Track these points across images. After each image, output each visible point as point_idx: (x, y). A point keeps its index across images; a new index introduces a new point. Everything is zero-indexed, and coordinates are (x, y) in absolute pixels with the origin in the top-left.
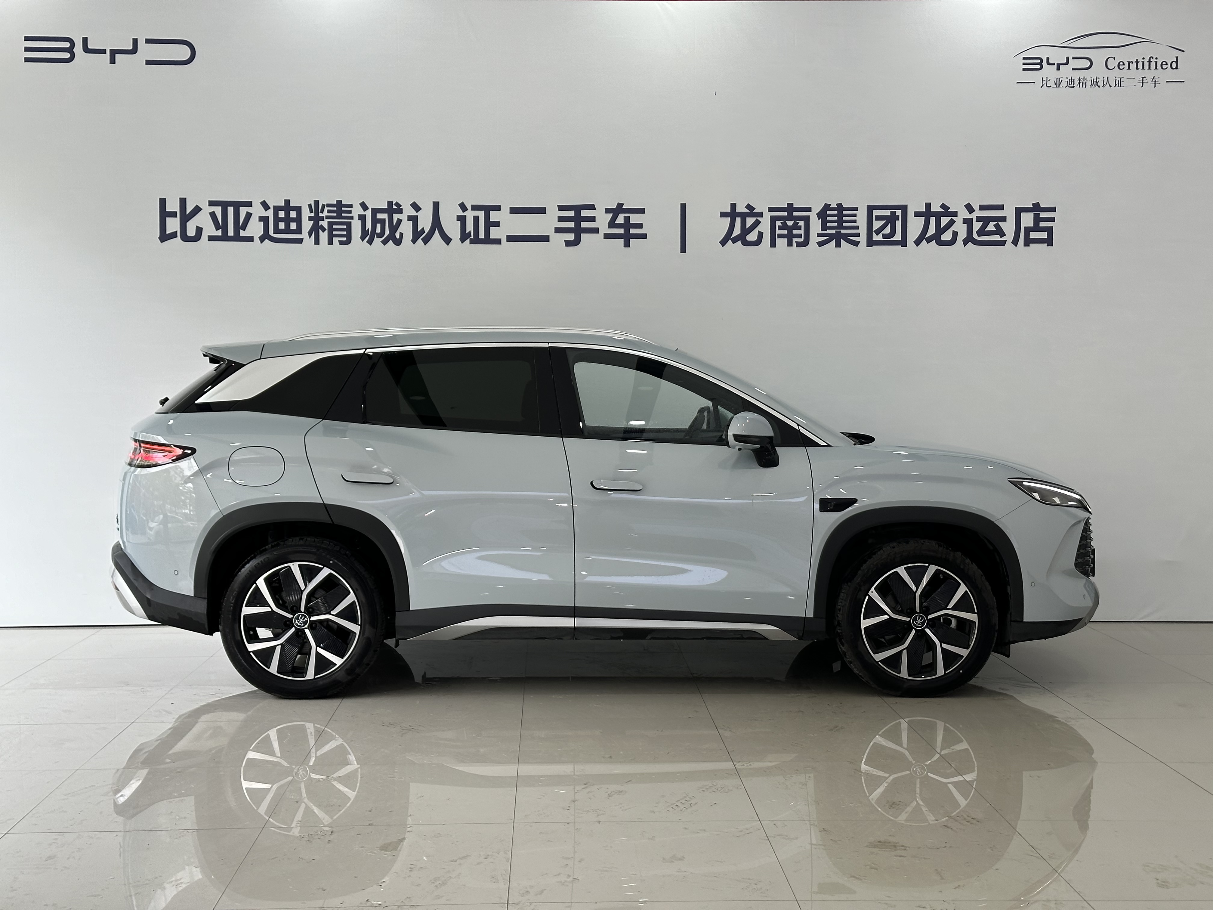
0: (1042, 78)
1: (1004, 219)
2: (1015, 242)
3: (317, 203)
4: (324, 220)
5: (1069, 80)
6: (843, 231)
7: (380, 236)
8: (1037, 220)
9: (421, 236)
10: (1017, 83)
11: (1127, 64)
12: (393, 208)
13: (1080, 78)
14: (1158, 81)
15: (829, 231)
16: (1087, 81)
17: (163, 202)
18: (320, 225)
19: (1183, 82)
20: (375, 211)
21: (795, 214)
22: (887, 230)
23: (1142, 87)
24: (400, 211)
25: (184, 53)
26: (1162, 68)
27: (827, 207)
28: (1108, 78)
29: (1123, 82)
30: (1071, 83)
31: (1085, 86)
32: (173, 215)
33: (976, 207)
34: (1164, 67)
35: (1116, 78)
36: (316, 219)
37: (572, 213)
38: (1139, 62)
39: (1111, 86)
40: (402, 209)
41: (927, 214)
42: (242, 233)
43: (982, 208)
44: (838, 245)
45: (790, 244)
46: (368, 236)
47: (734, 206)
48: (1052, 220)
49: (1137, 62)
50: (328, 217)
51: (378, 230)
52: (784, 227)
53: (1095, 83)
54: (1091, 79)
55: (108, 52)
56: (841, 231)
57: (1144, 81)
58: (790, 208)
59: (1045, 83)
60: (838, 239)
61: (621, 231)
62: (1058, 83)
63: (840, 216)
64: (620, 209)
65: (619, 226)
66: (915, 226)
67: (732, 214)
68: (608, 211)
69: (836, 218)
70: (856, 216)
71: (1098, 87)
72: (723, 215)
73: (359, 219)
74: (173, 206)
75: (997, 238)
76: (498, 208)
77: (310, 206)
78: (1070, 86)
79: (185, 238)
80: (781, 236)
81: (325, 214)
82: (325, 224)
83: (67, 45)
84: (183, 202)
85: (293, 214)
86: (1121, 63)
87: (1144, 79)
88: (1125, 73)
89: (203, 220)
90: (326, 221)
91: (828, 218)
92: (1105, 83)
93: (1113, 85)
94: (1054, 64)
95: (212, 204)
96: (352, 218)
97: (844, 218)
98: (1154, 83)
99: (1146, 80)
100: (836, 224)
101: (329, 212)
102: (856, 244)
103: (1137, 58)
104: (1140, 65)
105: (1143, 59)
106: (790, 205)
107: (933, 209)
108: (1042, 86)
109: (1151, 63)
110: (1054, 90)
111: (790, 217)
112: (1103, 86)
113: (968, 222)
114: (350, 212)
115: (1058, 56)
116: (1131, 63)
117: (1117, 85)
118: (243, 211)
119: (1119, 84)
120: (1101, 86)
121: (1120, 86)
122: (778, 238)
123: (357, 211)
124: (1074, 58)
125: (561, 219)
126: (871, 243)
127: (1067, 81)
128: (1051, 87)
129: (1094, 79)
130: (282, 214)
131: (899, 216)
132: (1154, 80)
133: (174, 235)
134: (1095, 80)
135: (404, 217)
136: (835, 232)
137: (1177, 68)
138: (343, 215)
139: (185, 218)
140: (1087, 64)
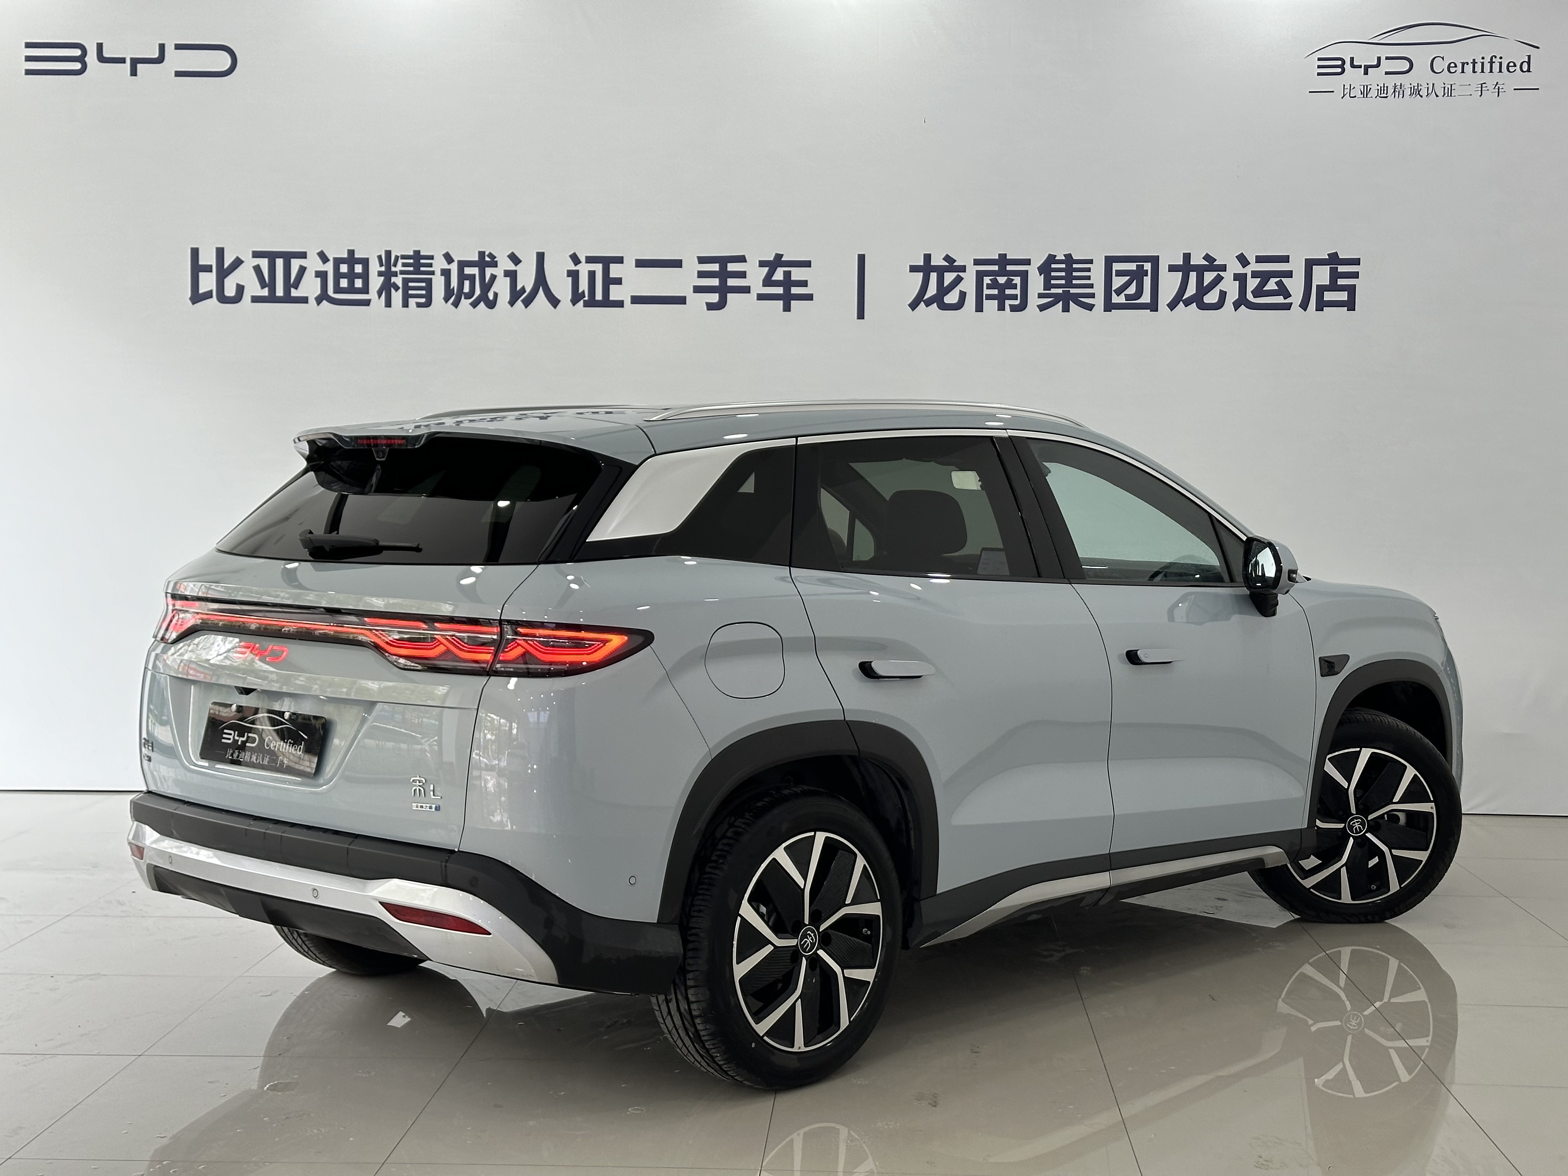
0: (1344, 85)
1: (1289, 274)
2: (1304, 305)
3: (388, 253)
4: (397, 276)
5: (1381, 87)
6: (1073, 291)
7: (469, 296)
8: (1335, 275)
9: (520, 297)
10: (1310, 92)
11: (1460, 66)
12: (485, 261)
13: (1395, 84)
14: (1502, 88)
15: (1053, 291)
16: (1405, 89)
17: (195, 252)
18: (392, 282)
19: (1538, 89)
20: (462, 265)
21: (1009, 268)
22: (1132, 290)
23: (1481, 96)
24: (494, 264)
25: (222, 61)
26: (1508, 71)
27: (1051, 259)
28: (1433, 84)
29: (1454, 89)
30: (1383, 92)
31: (1402, 96)
32: (208, 269)
33: (1252, 259)
34: (1511, 69)
35: (1444, 84)
36: (387, 275)
37: (715, 267)
38: (1477, 63)
39: (1437, 96)
40: (497, 261)
41: (1185, 267)
42: (294, 293)
43: (1260, 259)
44: (1066, 309)
45: (1001, 308)
46: (453, 296)
47: (928, 257)
48: (1355, 275)
49: (1474, 63)
50: (402, 272)
51: (466, 289)
52: (994, 285)
53: (1416, 91)
54: (1410, 86)
55: (128, 61)
56: (1069, 291)
57: (1483, 89)
58: (1003, 260)
59: (1347, 92)
60: (1066, 300)
61: (780, 290)
62: (1365, 92)
63: (1069, 270)
64: (778, 261)
65: (777, 284)
66: (1169, 284)
67: (926, 268)
68: (762, 264)
69: (1063, 274)
70: (1090, 271)
71: (1420, 97)
72: (914, 269)
73: (442, 275)
74: (208, 258)
75: (1280, 300)
76: (619, 260)
77: (380, 257)
78: (1382, 96)
79: (223, 299)
80: (990, 297)
81: (399, 268)
82: (398, 280)
83: (77, 52)
84: (220, 252)
85: (358, 268)
86: (1453, 65)
87: (1484, 85)
88: (1457, 78)
89: (245, 276)
90: (400, 277)
91: (1053, 274)
92: (1430, 91)
93: (1441, 94)
94: (1360, 67)
95: (256, 255)
96: (433, 273)
97: (1075, 274)
98: (1497, 90)
99: (1486, 87)
100: (1063, 282)
101: (404, 265)
102: (1090, 307)
103: (1474, 58)
104: (1478, 67)
105: (1483, 58)
106: (1003, 256)
107: (1193, 262)
108: (1344, 96)
109: (1493, 64)
110: (1360, 101)
111: (1003, 272)
112: (1427, 96)
113: (1241, 279)
114: (430, 265)
115: (1365, 56)
116: (1466, 65)
117: (1447, 95)
118: (295, 264)
119: (1449, 92)
120: (1424, 96)
121: (1451, 96)
122: (986, 299)
123: (439, 264)
124: (1387, 58)
125: (702, 275)
126: (1109, 306)
127: (1378, 90)
128: (1355, 97)
129: (1414, 87)
130: (344, 268)
131: (1147, 271)
132: (1497, 87)
133: (208, 295)
134: (1416, 88)
135: (499, 272)
136: (1061, 292)
137: (1529, 71)
138: (422, 269)
139: (223, 273)
140: (1405, 66)
